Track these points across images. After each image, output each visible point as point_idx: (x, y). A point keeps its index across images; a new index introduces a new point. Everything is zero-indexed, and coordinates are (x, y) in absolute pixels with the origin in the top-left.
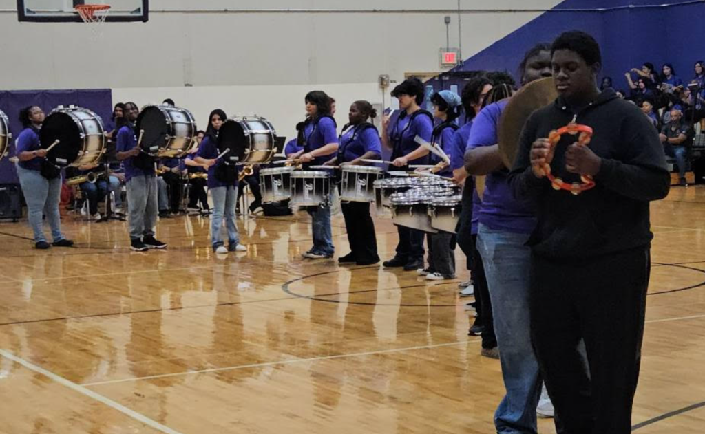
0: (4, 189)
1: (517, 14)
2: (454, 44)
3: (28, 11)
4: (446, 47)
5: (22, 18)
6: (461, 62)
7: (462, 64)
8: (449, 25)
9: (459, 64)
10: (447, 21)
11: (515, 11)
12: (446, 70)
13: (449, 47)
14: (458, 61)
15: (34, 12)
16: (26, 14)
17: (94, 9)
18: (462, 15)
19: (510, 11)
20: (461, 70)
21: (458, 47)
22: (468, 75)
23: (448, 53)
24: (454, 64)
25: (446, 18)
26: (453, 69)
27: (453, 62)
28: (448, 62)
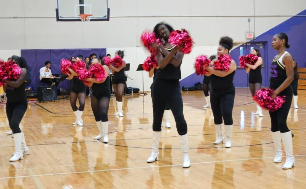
0: (50, 88)
2: (252, 30)
3: (60, 17)
4: (248, 31)
5: (58, 20)
6: (255, 37)
7: (255, 39)
10: (249, 21)
11: (279, 16)
12: (248, 41)
13: (250, 31)
15: (63, 18)
16: (60, 18)
17: (87, 16)
18: (256, 18)
19: (277, 16)
20: (255, 41)
21: (254, 31)
22: (259, 43)
23: (249, 34)
24: (252, 39)
25: (248, 19)
26: (251, 41)
27: (252, 38)
28: (249, 38)
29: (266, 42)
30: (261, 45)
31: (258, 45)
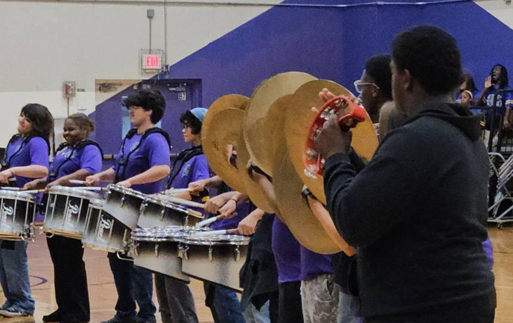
1: (238, 8)
2: (158, 44)
4: (148, 48)
6: (167, 67)
7: (167, 70)
8: (153, 21)
9: (164, 70)
10: (150, 16)
11: (235, 5)
12: (147, 78)
13: (152, 48)
14: (162, 66)
18: (170, 9)
19: (229, 4)
20: (167, 77)
21: (163, 48)
22: (176, 83)
23: (151, 56)
24: (158, 70)
25: (148, 11)
26: (156, 76)
27: (158, 68)
28: (151, 67)
29: (200, 80)
30: (184, 89)
31: (174, 89)
